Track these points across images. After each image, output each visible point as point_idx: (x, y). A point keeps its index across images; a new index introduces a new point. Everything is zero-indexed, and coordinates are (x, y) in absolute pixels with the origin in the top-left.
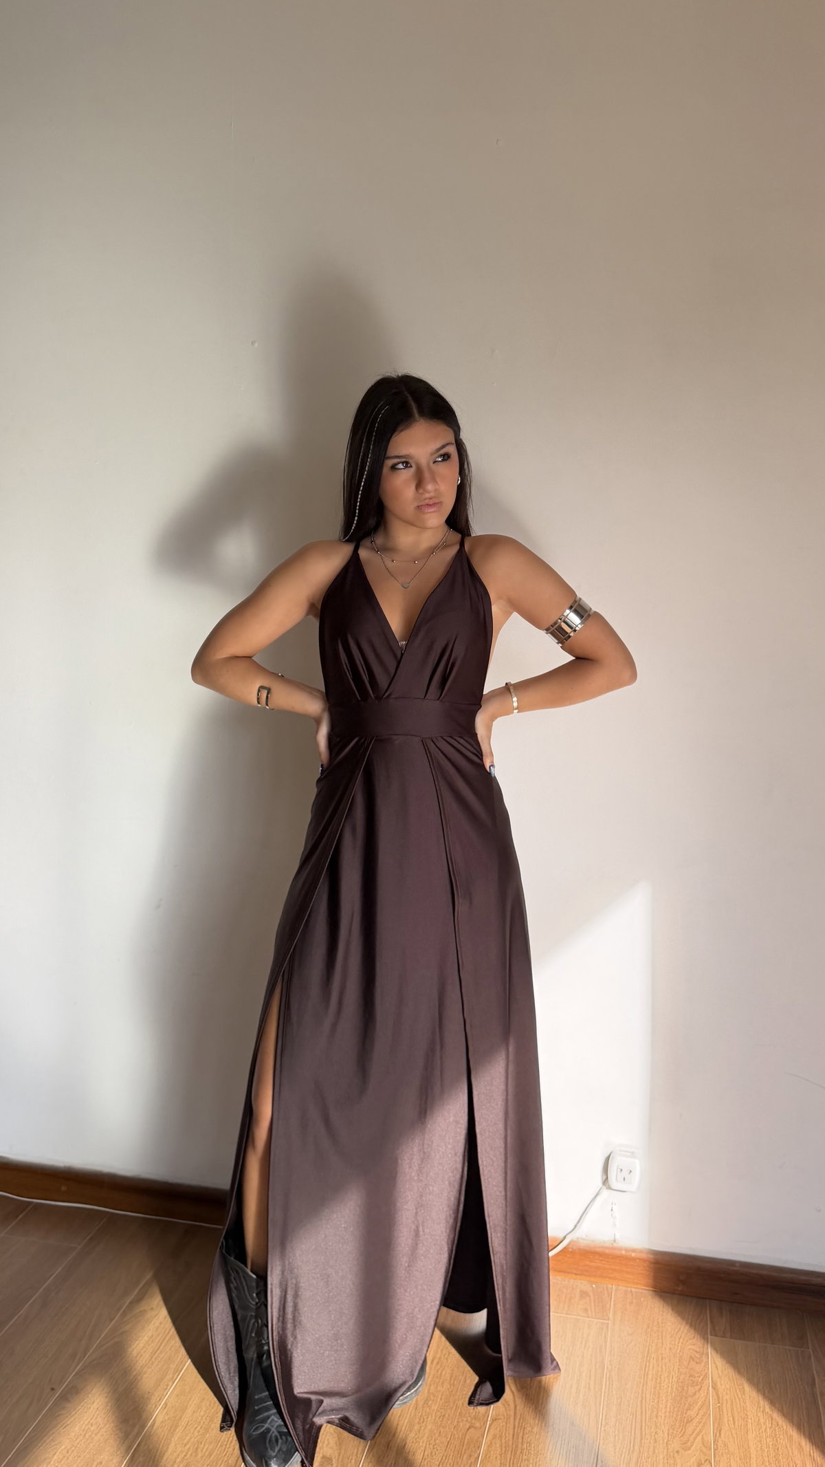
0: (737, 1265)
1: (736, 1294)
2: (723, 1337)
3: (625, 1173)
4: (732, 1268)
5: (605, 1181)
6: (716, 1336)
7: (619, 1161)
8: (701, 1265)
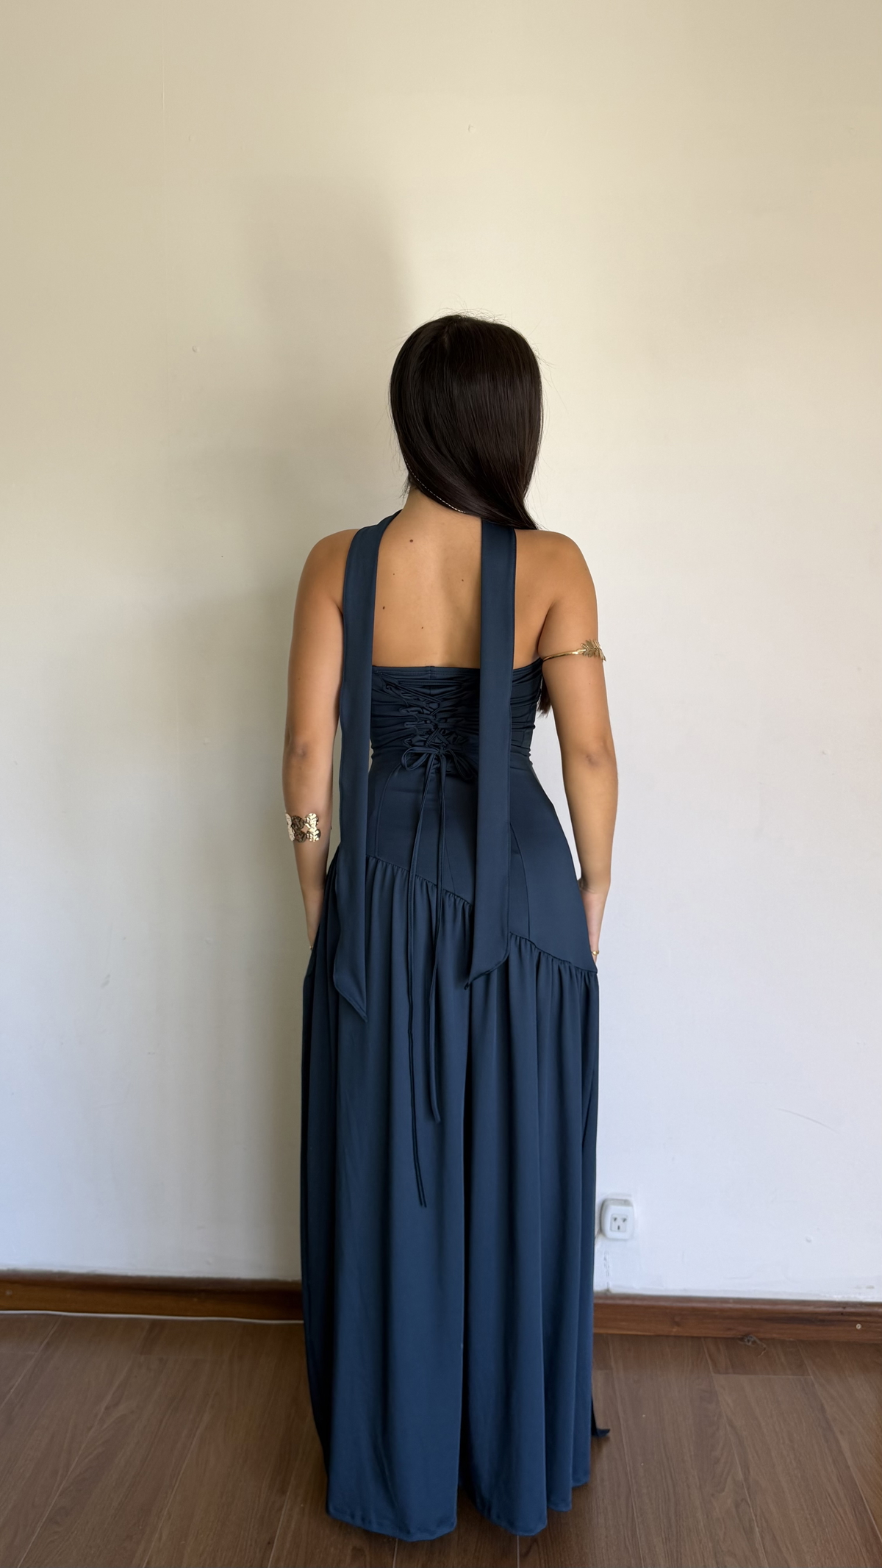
1: (729, 1330)
2: (726, 1373)
3: (619, 1222)
4: (724, 1305)
6: (718, 1372)
7: (613, 1210)
8: (695, 1305)
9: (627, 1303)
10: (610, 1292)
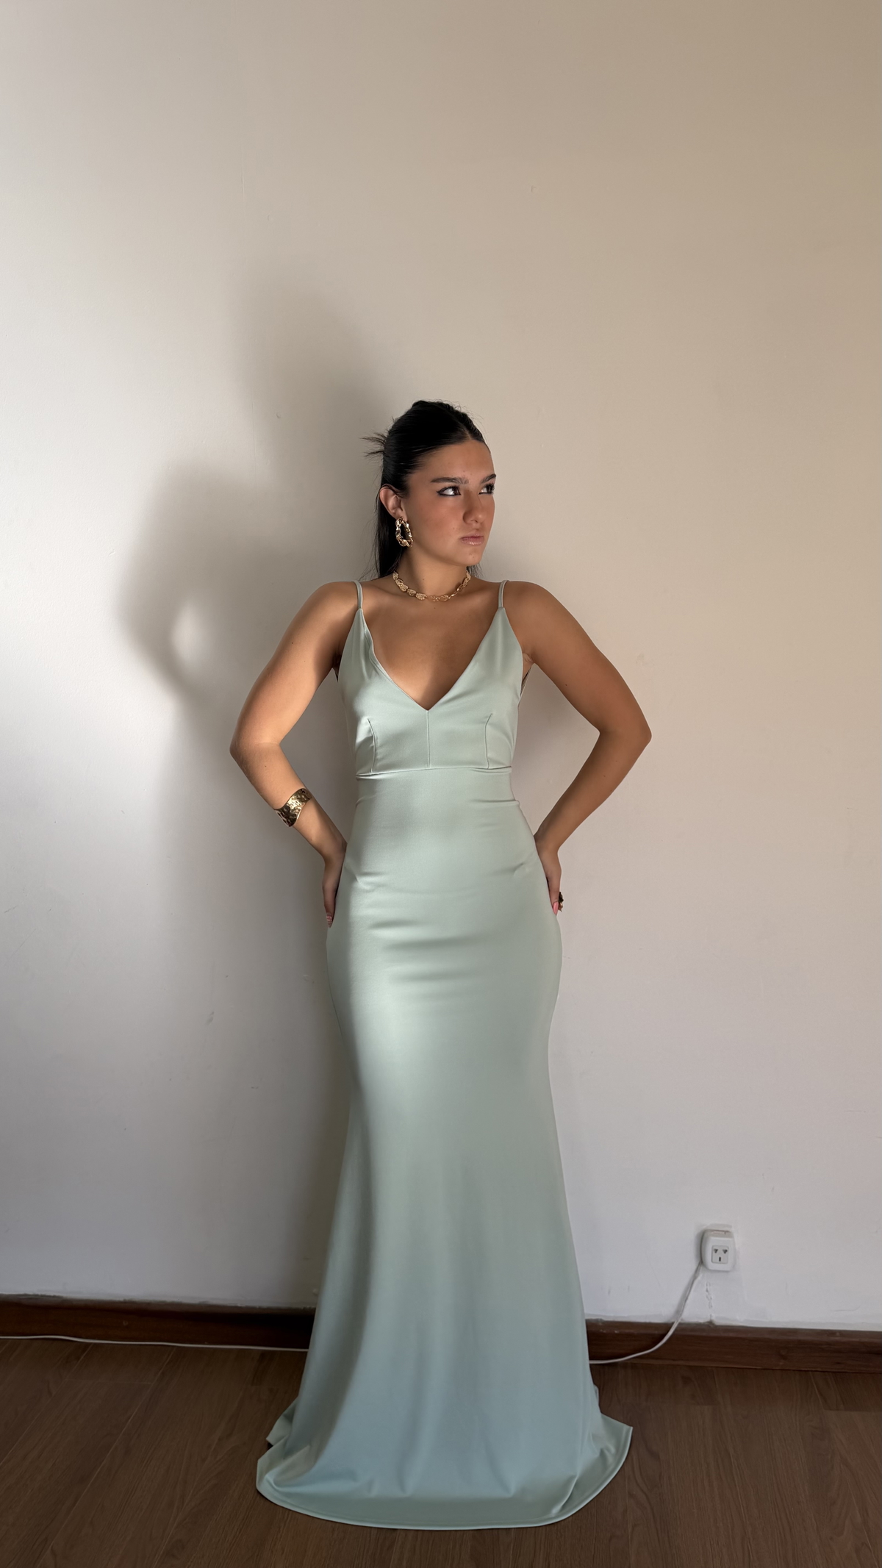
0: (838, 1334)
1: (838, 1363)
2: (837, 1409)
3: (720, 1253)
4: (833, 1339)
5: (701, 1262)
6: (829, 1408)
7: (713, 1242)
8: (801, 1338)
9: (731, 1335)
10: (713, 1324)
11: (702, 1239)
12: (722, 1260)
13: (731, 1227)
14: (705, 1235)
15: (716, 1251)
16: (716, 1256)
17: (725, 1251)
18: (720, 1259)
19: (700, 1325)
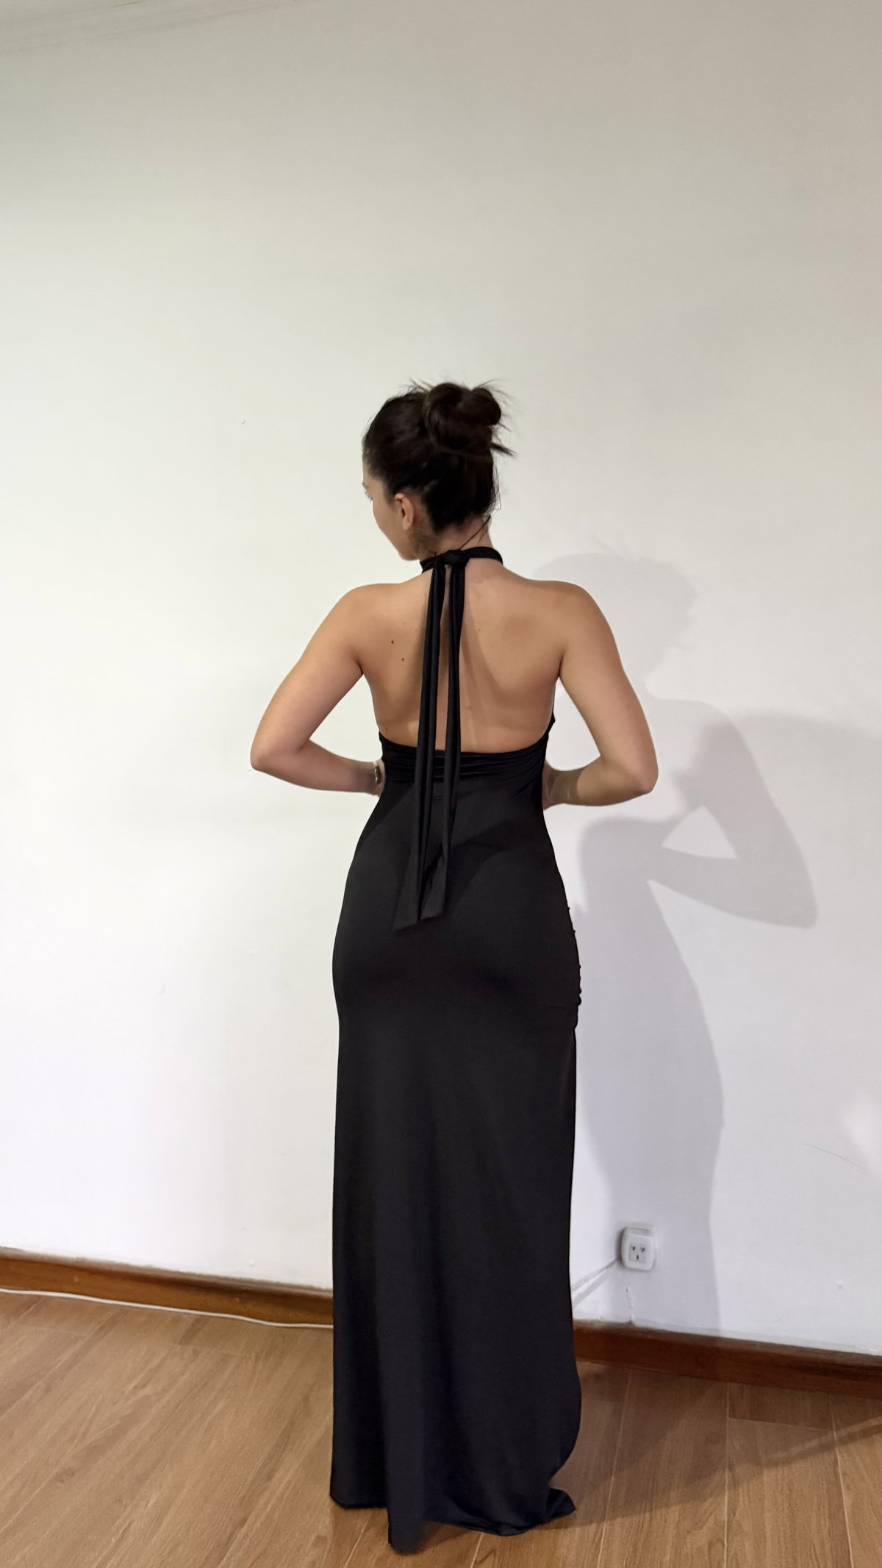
1: (758, 1375)
2: (743, 1418)
4: (750, 1349)
5: (620, 1258)
6: (734, 1417)
7: (631, 1239)
8: (720, 1345)
9: (649, 1337)
10: (633, 1325)
11: (621, 1237)
12: (640, 1258)
13: (651, 1226)
14: (626, 1233)
15: (634, 1248)
16: (634, 1255)
17: (643, 1250)
18: (638, 1257)
19: (620, 1324)
